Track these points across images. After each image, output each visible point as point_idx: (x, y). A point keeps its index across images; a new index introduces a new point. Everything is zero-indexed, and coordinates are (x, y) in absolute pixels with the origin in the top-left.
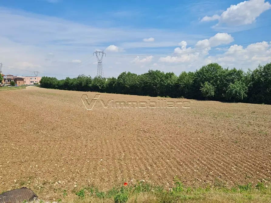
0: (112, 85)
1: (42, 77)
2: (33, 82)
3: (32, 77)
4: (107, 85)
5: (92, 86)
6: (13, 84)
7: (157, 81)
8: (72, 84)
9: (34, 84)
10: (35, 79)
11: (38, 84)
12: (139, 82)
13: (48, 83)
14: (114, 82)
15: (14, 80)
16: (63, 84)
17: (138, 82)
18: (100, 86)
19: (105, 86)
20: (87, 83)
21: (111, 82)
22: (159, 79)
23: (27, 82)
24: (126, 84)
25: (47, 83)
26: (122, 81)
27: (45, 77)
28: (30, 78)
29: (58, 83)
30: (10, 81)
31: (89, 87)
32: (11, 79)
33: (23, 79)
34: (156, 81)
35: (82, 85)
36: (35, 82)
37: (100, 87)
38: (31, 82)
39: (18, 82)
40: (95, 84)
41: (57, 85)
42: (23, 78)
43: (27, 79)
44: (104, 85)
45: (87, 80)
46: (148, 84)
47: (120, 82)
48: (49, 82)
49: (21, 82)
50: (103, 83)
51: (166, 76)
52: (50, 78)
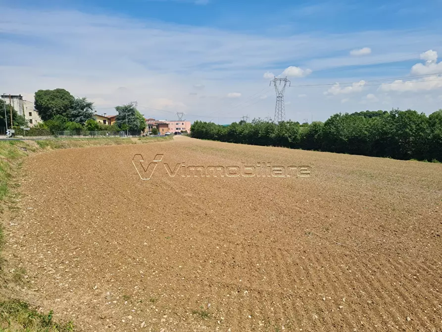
0: (313, 135)
1: (195, 123)
2: (180, 129)
3: (178, 122)
4: (303, 137)
5: (275, 138)
6: (155, 132)
7: (410, 130)
8: (241, 133)
9: (182, 132)
10: (183, 124)
11: (186, 132)
12: (368, 131)
13: (203, 132)
14: (316, 132)
15: (157, 126)
16: (226, 133)
17: (366, 132)
18: (290, 137)
19: (299, 137)
20: (268, 133)
21: (311, 132)
22: (414, 126)
23: (173, 129)
24: (341, 136)
25: (201, 132)
26: (333, 130)
27: (199, 121)
28: (176, 122)
29: (219, 131)
30: (152, 127)
31: (271, 139)
32: (153, 125)
33: (168, 125)
34: (407, 130)
35: (258, 135)
36: (182, 129)
37: (289, 139)
38: (177, 129)
39: (161, 129)
40: (281, 135)
41: (217, 134)
42: (167, 123)
43: (172, 124)
44: (296, 136)
45: (267, 127)
46: (390, 135)
47: (330, 132)
48: (204, 130)
49: (165, 129)
50: (295, 133)
51: (430, 121)
52: (205, 123)
